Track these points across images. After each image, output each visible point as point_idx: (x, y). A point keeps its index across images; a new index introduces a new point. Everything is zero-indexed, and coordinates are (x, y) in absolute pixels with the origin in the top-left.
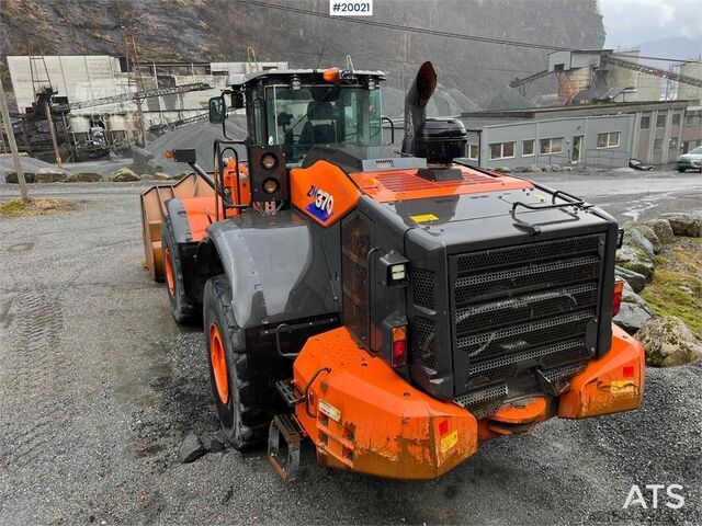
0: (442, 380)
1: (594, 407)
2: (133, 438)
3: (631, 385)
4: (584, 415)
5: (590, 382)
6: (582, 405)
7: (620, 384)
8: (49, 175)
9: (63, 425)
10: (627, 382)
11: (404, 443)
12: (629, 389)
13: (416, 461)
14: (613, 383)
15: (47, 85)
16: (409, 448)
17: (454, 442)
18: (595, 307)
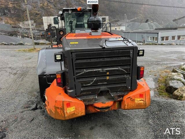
0: (72, 91)
1: (130, 106)
2: (25, 104)
3: (142, 100)
4: (126, 108)
5: (128, 98)
6: (125, 105)
7: (139, 99)
8: (42, 43)
9: (12, 99)
10: (141, 99)
11: (56, 108)
12: (141, 102)
13: (59, 114)
14: (136, 99)
15: (50, 23)
16: (57, 109)
17: (73, 110)
18: (130, 74)
